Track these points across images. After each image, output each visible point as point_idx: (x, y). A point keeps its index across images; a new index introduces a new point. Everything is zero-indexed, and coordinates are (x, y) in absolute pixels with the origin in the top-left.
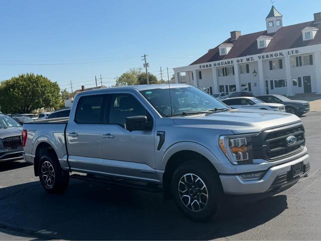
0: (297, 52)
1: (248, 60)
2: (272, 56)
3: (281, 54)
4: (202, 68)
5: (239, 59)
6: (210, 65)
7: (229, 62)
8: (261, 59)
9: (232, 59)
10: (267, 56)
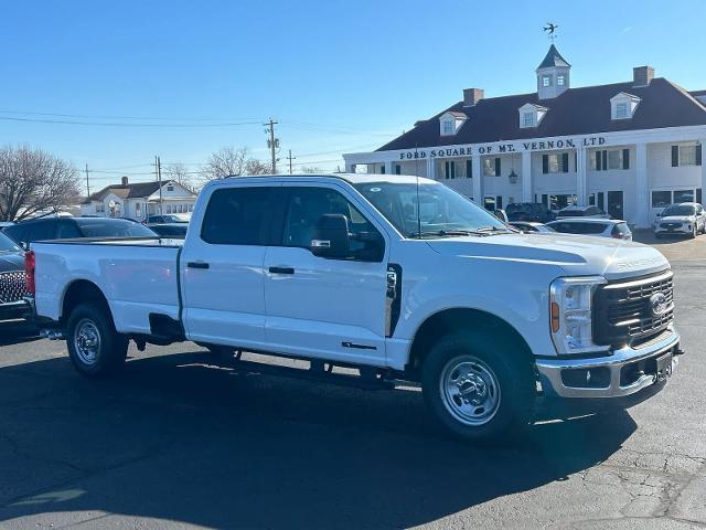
0: (602, 141)
1: (502, 149)
2: (551, 145)
3: (569, 142)
4: (405, 159)
5: (485, 145)
6: (424, 155)
7: (462, 151)
8: (530, 150)
9: (470, 146)
10: (542, 145)
